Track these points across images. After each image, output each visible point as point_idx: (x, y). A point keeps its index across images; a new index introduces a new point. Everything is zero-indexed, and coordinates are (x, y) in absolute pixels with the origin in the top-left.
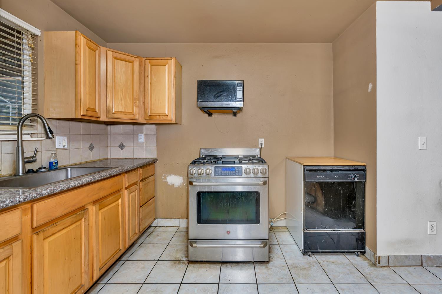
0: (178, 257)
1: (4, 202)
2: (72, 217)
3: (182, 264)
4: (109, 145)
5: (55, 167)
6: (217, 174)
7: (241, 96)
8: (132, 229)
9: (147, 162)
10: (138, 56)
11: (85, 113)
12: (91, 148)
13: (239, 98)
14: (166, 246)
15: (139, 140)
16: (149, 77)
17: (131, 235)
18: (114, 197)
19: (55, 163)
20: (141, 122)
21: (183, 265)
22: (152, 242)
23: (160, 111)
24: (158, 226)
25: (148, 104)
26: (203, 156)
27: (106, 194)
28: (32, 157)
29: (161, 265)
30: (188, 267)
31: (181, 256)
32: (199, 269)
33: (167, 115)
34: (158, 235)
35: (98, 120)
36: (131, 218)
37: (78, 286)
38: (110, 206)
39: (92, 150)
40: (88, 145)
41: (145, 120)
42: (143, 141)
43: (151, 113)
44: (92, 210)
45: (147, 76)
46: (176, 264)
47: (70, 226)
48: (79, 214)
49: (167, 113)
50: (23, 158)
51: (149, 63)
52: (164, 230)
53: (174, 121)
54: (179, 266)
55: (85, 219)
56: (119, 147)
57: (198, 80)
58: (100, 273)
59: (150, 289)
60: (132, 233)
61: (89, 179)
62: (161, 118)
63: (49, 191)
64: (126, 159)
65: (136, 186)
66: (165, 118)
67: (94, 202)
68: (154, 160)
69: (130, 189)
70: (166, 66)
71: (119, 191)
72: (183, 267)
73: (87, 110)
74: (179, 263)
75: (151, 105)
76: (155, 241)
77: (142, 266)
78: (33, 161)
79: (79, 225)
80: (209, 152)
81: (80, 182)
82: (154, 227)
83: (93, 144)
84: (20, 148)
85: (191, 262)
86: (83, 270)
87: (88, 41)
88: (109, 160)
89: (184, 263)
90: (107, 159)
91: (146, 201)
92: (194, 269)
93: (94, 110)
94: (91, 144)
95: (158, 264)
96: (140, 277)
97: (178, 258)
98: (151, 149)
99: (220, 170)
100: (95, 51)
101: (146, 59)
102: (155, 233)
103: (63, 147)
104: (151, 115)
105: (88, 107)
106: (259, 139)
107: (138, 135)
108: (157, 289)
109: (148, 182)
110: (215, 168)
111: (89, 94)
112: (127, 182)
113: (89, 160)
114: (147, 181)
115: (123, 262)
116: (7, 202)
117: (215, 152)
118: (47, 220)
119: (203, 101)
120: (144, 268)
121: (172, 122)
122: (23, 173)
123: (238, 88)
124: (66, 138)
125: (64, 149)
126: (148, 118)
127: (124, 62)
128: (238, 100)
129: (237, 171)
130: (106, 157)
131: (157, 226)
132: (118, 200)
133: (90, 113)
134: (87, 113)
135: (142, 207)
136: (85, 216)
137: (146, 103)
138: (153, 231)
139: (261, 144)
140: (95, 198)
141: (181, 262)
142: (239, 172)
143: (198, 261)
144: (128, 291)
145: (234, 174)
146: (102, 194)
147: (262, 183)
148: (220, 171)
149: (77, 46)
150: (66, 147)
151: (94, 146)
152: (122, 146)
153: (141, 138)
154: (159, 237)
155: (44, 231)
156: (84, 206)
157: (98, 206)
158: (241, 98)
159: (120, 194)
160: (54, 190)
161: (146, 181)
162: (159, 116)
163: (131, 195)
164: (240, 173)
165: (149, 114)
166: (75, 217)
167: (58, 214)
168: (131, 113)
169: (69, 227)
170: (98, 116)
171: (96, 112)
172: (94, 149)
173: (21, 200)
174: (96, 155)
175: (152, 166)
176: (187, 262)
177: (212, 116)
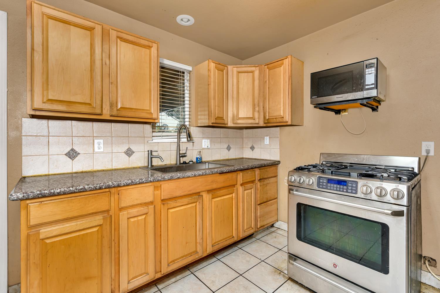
0: (282, 266)
1: (142, 179)
2: (188, 199)
3: (281, 276)
4: (244, 147)
5: (199, 162)
6: (321, 186)
7: (373, 81)
8: (247, 223)
9: (265, 164)
10: (258, 65)
11: (214, 121)
12: (229, 148)
13: (369, 85)
14: (277, 250)
15: (265, 142)
16: (267, 81)
17: (245, 228)
18: (226, 190)
19: (199, 158)
20: (261, 126)
21: (283, 278)
22: (267, 242)
23: (276, 114)
24: (281, 229)
25: (266, 108)
26: (324, 163)
27: (218, 187)
28: (184, 154)
29: (263, 266)
30: (285, 283)
31: (285, 268)
32: (296, 291)
33: (283, 117)
34: (276, 237)
35: (226, 126)
36: (246, 212)
37: (194, 251)
38: (222, 198)
39: (229, 150)
40: (226, 146)
41: (265, 123)
42: (268, 144)
43: (269, 116)
44: (206, 197)
45: (266, 82)
46: (276, 273)
47: (187, 204)
48: (194, 198)
49: (282, 114)
50: (180, 154)
51: (268, 68)
52: (283, 235)
53: (289, 123)
54: (278, 277)
55: (199, 202)
56: (251, 148)
57: (311, 74)
58: (212, 249)
59: (243, 283)
60: (247, 226)
61: (201, 173)
62: (278, 120)
63: (169, 177)
64: (255, 159)
65: (252, 184)
66: (281, 120)
67: (209, 191)
68: (275, 162)
69: (245, 187)
70: (282, 67)
71: (234, 186)
72: (282, 280)
73: (216, 119)
74: (280, 273)
75: (269, 108)
76: (271, 242)
77: (248, 259)
78: (185, 156)
79: (194, 206)
80: (332, 157)
81: (194, 174)
82: (277, 228)
83: (230, 146)
84: (178, 147)
85: (290, 279)
86: (198, 241)
87: (217, 65)
88: (244, 159)
89: (284, 276)
90: (243, 158)
91: (265, 200)
92: (291, 288)
93: (222, 118)
94: (229, 145)
95: (261, 265)
96: (241, 268)
97: (282, 268)
98: (275, 151)
99: (325, 181)
100: (222, 71)
101: (265, 66)
102: (274, 234)
103: (207, 147)
104: (269, 118)
105: (217, 116)
106: (423, 143)
107: (264, 138)
108: (248, 286)
109: (268, 183)
110: (320, 178)
111: (218, 106)
112: (241, 180)
113: (227, 158)
114: (267, 181)
115: (238, 248)
116: (144, 180)
117: (339, 158)
118: (169, 197)
119: (317, 97)
120: (249, 262)
121: (288, 124)
122: (179, 164)
123: (367, 70)
124: (209, 140)
125: (208, 148)
126: (266, 122)
127: (246, 74)
128: (367, 87)
129: (350, 186)
130: (242, 157)
131: (279, 228)
132: (232, 193)
133: (219, 121)
134: (215, 121)
135: (260, 205)
136: (199, 200)
137: (265, 107)
138: (274, 232)
139: (428, 152)
140: (209, 188)
141: (282, 274)
142: (353, 188)
143: (298, 282)
144: (227, 274)
145: (345, 191)
146: (215, 186)
147: (390, 212)
148: (325, 183)
149: (209, 71)
150: (209, 147)
151: (231, 147)
152: (252, 148)
153: (267, 140)
154: (276, 240)
155: (167, 204)
156: (199, 193)
157: (211, 195)
158: (372, 84)
159: (234, 189)
160: (173, 177)
161: (264, 181)
162: (276, 118)
163: (246, 192)
164: (353, 190)
165: (267, 118)
166: (191, 199)
167: (178, 194)
168: (252, 118)
169: (187, 206)
170: (226, 122)
171: (224, 119)
172: (231, 149)
173: (152, 180)
174: (233, 154)
175: (273, 168)
176: (287, 277)
177: (340, 114)
